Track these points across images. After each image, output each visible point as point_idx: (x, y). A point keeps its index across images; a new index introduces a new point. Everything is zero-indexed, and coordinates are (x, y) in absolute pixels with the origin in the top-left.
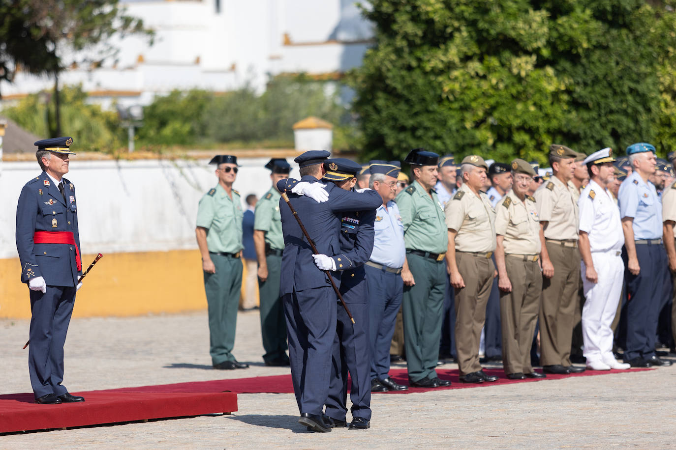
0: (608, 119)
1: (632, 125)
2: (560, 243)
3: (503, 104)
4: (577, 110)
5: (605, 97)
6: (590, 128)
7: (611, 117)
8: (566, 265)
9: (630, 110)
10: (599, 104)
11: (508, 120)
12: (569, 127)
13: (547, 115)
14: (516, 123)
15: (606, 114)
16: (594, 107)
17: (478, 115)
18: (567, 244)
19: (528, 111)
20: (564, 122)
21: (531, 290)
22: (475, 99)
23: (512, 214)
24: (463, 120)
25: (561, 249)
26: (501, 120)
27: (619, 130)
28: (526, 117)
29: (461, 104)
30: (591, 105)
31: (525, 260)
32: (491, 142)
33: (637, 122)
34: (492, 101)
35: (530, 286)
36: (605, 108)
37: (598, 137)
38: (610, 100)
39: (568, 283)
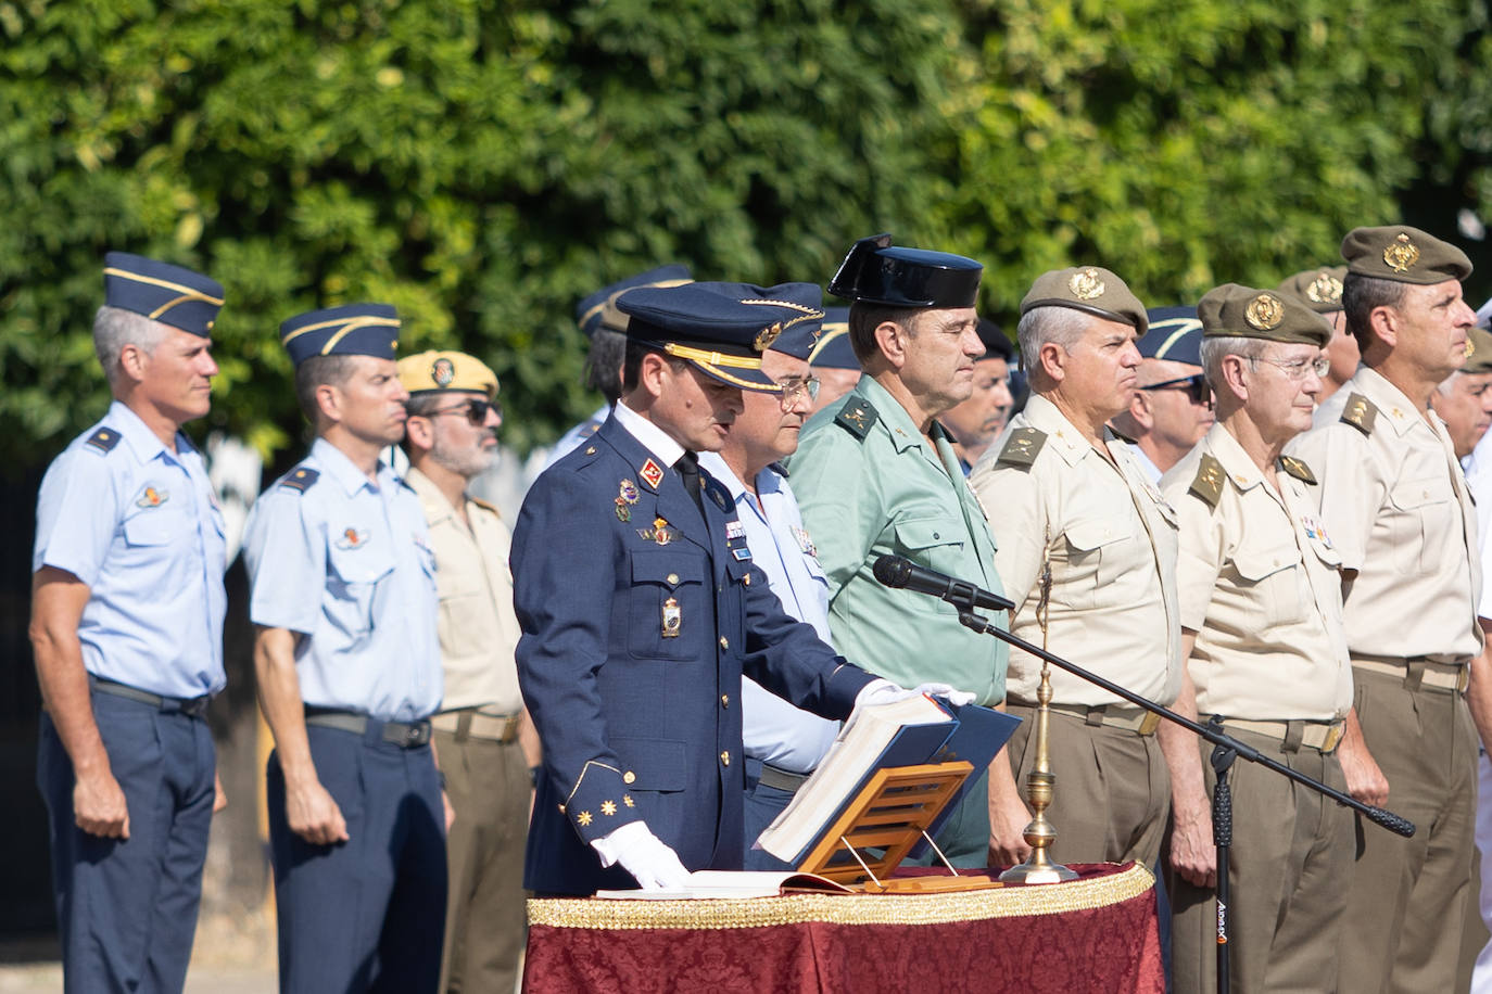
0: (733, 133)
1: (839, 165)
2: (1402, 672)
3: (256, 56)
4: (592, 87)
5: (727, 29)
6: (652, 171)
7: (751, 125)
8: (1428, 774)
9: (830, 93)
10: (693, 64)
11: (277, 127)
12: (556, 167)
13: (454, 110)
14: (313, 144)
15: (723, 113)
16: (672, 70)
17: (132, 104)
18: (1431, 677)
19: (373, 89)
20: (531, 146)
21: (1312, 878)
22: (121, 31)
23: (1233, 535)
24: (62, 127)
25: (1406, 699)
26: (244, 131)
27: (784, 186)
28: (357, 117)
29: (57, 47)
30: (658, 67)
31: (1291, 746)
32: (190, 230)
33: (856, 147)
34: (201, 40)
35: (1309, 862)
36: (721, 81)
37: (687, 218)
38: (746, 41)
39: (1434, 854)
